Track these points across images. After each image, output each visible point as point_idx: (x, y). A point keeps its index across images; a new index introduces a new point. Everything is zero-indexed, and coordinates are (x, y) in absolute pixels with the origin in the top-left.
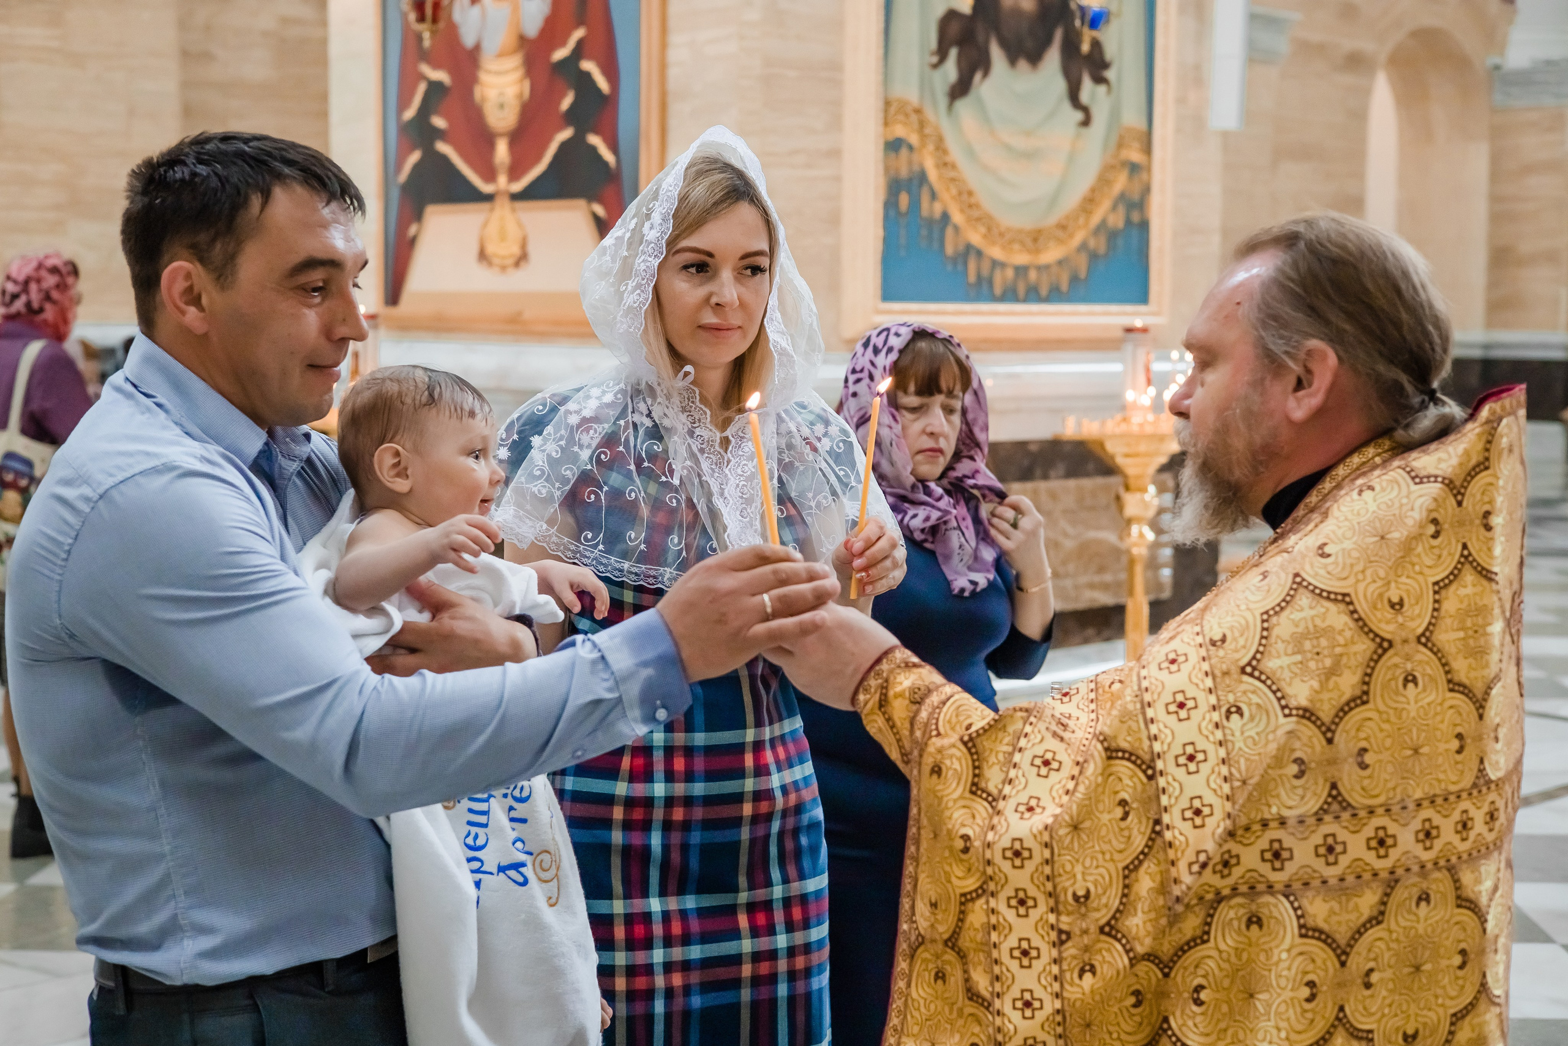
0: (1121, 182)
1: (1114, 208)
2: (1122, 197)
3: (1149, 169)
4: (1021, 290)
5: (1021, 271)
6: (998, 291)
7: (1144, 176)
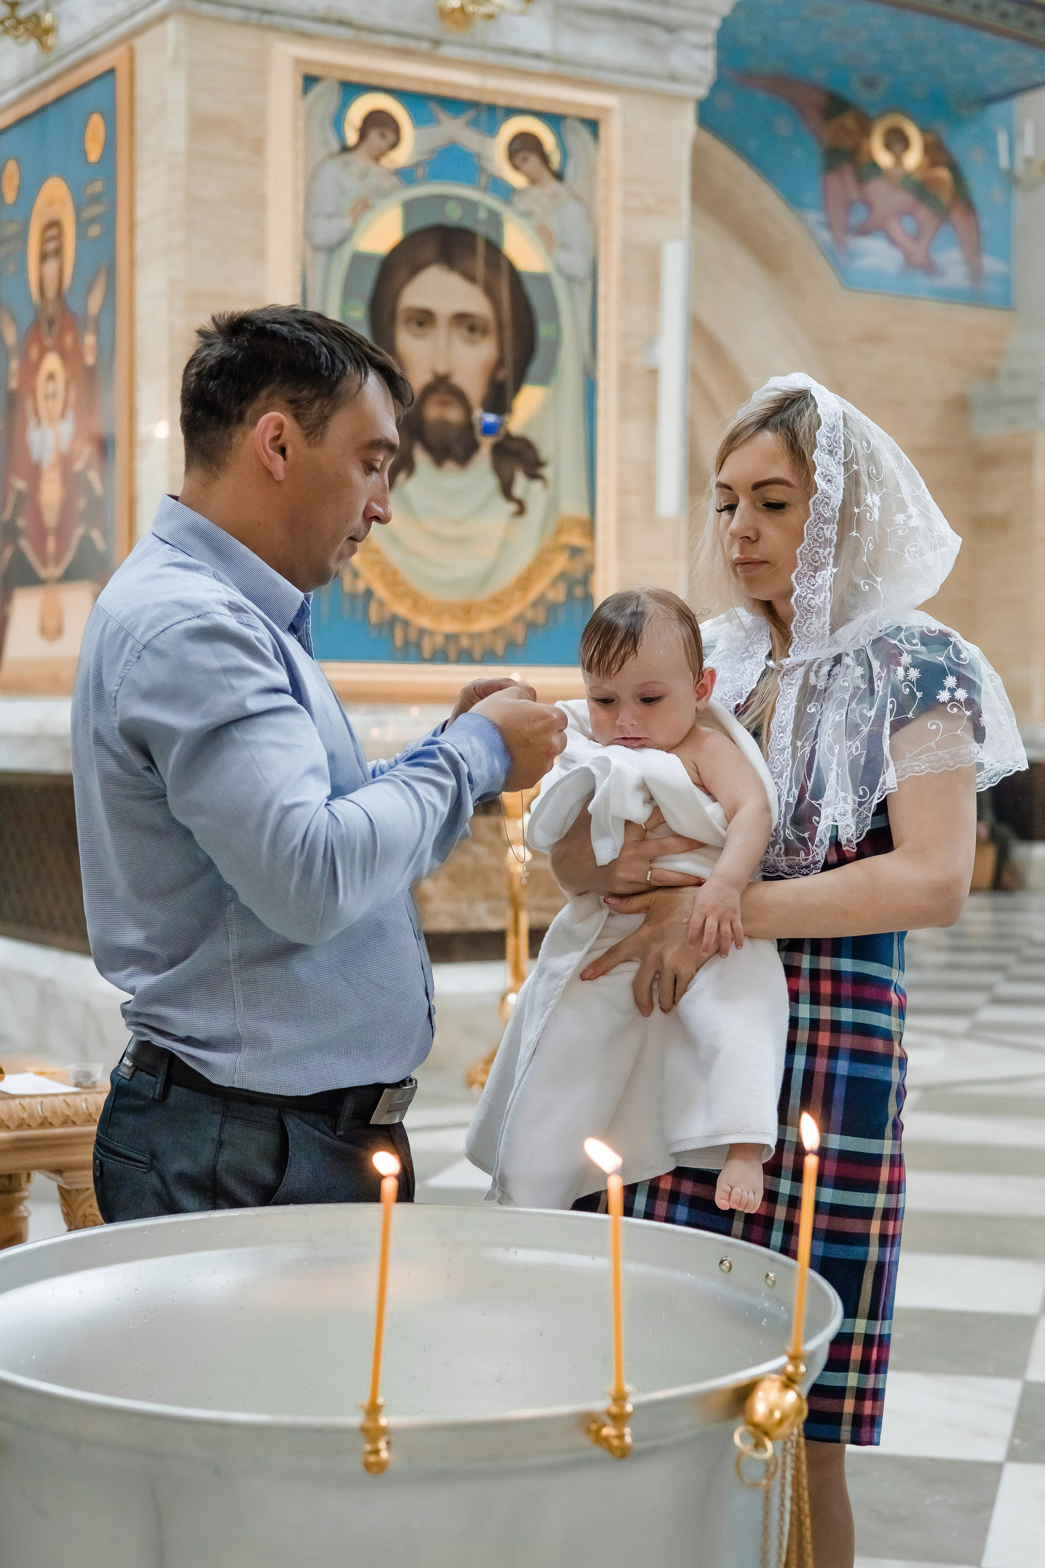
0: (561, 563)
1: (554, 584)
2: (562, 576)
3: (592, 550)
4: (452, 652)
5: (451, 638)
6: (427, 652)
7: (588, 558)
